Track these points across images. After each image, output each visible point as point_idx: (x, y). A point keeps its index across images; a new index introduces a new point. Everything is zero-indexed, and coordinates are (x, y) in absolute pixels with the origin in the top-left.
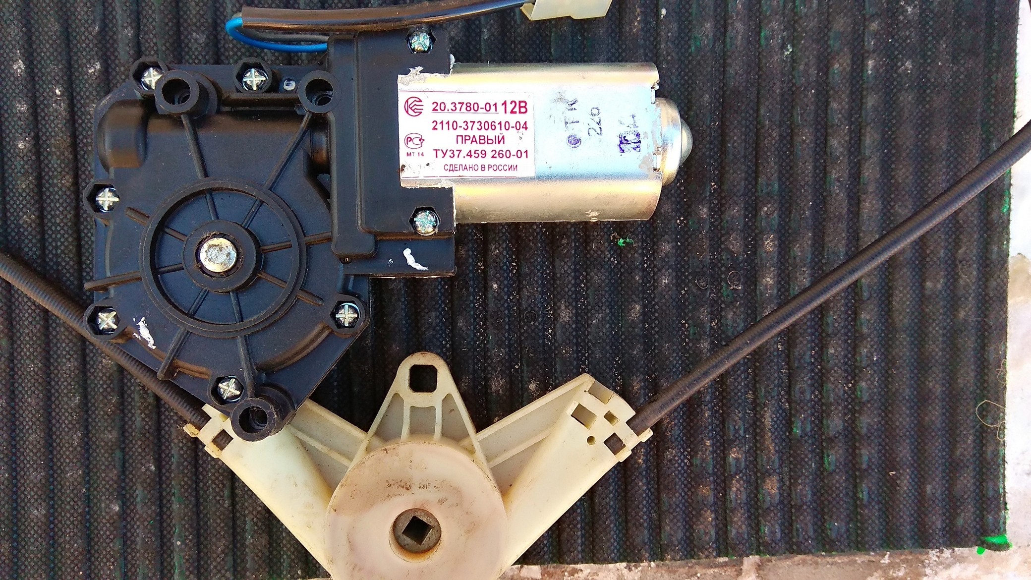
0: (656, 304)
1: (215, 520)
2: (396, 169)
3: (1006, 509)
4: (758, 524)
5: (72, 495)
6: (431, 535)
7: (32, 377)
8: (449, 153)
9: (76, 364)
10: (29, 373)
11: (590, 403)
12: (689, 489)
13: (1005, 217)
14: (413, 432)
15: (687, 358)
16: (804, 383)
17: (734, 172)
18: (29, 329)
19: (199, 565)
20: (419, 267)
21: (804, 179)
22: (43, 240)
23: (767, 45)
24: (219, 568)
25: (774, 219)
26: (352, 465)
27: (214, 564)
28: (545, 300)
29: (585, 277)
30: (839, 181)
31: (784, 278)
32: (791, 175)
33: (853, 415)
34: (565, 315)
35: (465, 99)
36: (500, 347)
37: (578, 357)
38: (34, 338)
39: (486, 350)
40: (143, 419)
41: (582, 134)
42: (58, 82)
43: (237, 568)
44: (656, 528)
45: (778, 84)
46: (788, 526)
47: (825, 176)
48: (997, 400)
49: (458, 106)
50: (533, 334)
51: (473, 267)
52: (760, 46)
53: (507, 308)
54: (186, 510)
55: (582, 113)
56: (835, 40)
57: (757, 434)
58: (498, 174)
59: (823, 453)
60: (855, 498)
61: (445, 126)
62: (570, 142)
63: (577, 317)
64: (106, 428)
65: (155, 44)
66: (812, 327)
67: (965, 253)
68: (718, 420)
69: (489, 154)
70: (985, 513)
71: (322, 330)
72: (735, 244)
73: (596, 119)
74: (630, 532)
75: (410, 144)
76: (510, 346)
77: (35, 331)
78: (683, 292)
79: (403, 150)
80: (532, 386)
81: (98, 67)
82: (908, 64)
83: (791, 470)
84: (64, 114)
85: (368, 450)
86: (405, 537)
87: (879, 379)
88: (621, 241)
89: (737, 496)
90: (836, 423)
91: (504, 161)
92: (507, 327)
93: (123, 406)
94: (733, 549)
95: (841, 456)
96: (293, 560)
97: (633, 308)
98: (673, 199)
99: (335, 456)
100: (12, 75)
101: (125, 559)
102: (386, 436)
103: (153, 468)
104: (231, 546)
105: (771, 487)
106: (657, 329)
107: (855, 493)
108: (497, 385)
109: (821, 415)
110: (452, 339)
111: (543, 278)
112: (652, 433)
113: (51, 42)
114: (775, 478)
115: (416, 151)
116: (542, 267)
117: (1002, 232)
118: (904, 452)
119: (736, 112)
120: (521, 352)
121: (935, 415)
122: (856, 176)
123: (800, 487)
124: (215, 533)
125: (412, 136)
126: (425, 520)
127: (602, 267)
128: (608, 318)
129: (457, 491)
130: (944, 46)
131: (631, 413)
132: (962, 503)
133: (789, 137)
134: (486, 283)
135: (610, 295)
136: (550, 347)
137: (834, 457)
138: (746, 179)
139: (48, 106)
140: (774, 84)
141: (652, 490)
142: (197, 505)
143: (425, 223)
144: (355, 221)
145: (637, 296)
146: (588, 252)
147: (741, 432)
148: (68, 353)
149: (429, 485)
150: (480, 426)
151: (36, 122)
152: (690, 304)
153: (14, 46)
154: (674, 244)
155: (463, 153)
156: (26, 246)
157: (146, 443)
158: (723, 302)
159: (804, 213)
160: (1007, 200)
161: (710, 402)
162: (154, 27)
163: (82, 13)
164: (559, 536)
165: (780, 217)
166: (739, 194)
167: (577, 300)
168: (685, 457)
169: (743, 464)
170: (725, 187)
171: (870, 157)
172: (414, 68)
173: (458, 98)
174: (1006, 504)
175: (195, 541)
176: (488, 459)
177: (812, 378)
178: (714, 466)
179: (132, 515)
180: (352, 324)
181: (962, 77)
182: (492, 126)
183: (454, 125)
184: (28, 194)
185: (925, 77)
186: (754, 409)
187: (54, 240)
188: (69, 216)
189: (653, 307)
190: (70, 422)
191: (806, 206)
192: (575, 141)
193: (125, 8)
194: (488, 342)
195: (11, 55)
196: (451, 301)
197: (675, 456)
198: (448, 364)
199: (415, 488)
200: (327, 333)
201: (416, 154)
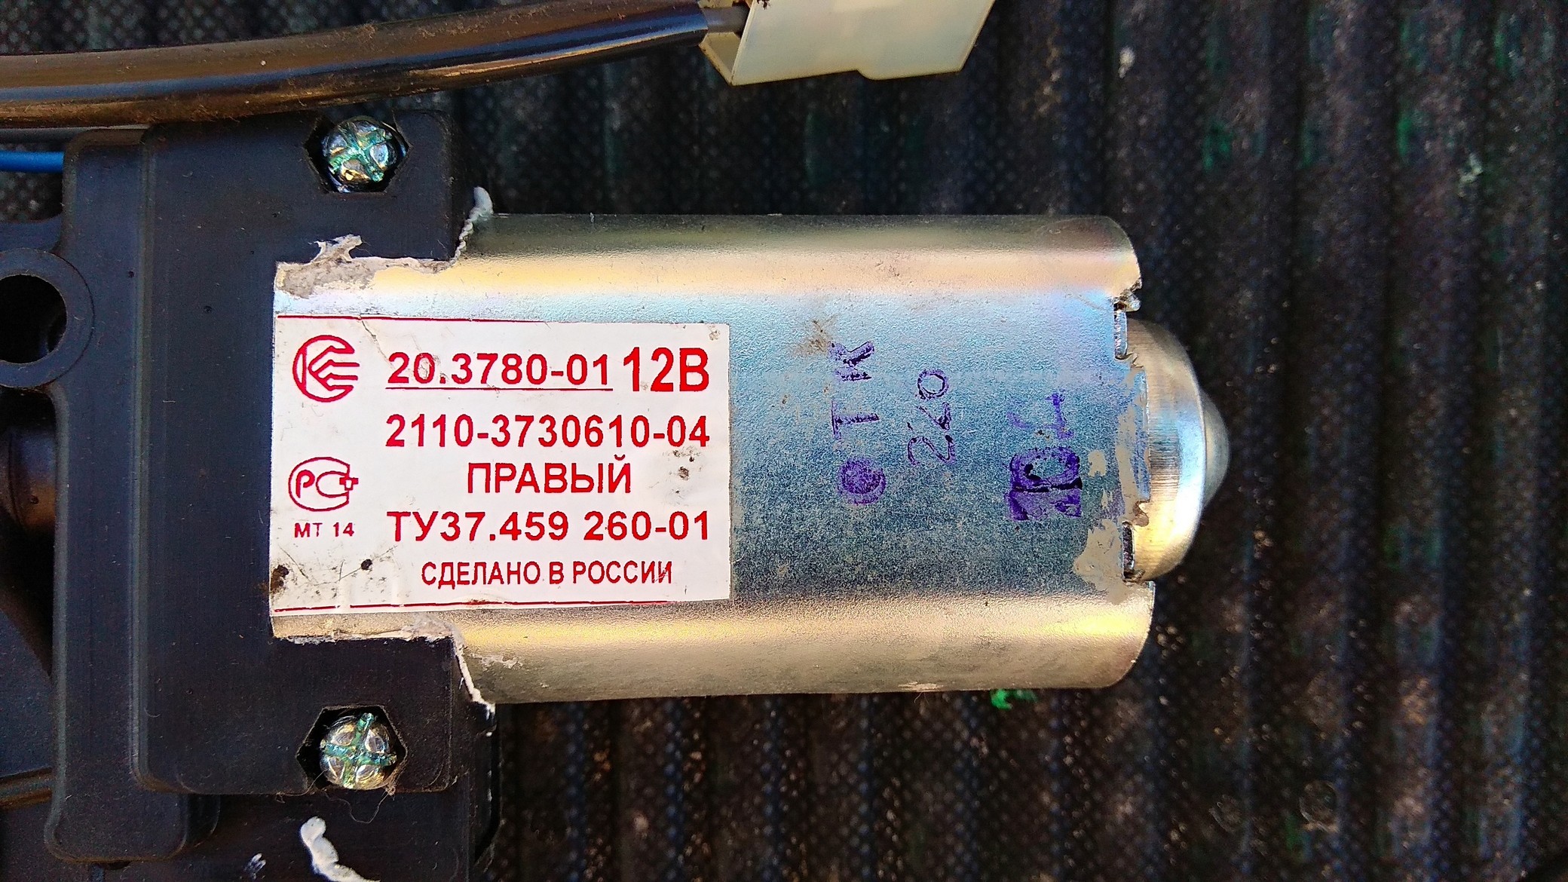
2: (257, 578)
8: (441, 525)
17: (1323, 505)
20: (348, 878)
21: (1510, 527)
23: (1413, 156)
25: (1429, 637)
31: (1454, 794)
32: (1479, 514)
35: (503, 340)
45: (1444, 262)
49: (478, 367)
51: (579, 767)
52: (1395, 156)
55: (887, 389)
58: (606, 592)
61: (432, 434)
62: (849, 484)
69: (579, 526)
72: (1320, 702)
73: (935, 408)
75: (309, 496)
78: (1175, 836)
79: (283, 515)
88: (1001, 695)
91: (628, 549)
111: (778, 798)
115: (328, 520)
116: (775, 764)
125: (316, 468)
127: (947, 765)
133: (1472, 409)
134: (615, 811)
135: (968, 845)
138: (1353, 523)
140: (1435, 264)
143: (356, 758)
144: (123, 750)
145: (1045, 848)
154: (1150, 703)
155: (492, 524)
158: (1285, 863)
159: (1510, 619)
166: (1333, 566)
170: (1295, 544)
172: (330, 239)
173: (476, 340)
182: (590, 431)
183: (464, 430)
192: (865, 482)
201: (327, 529)
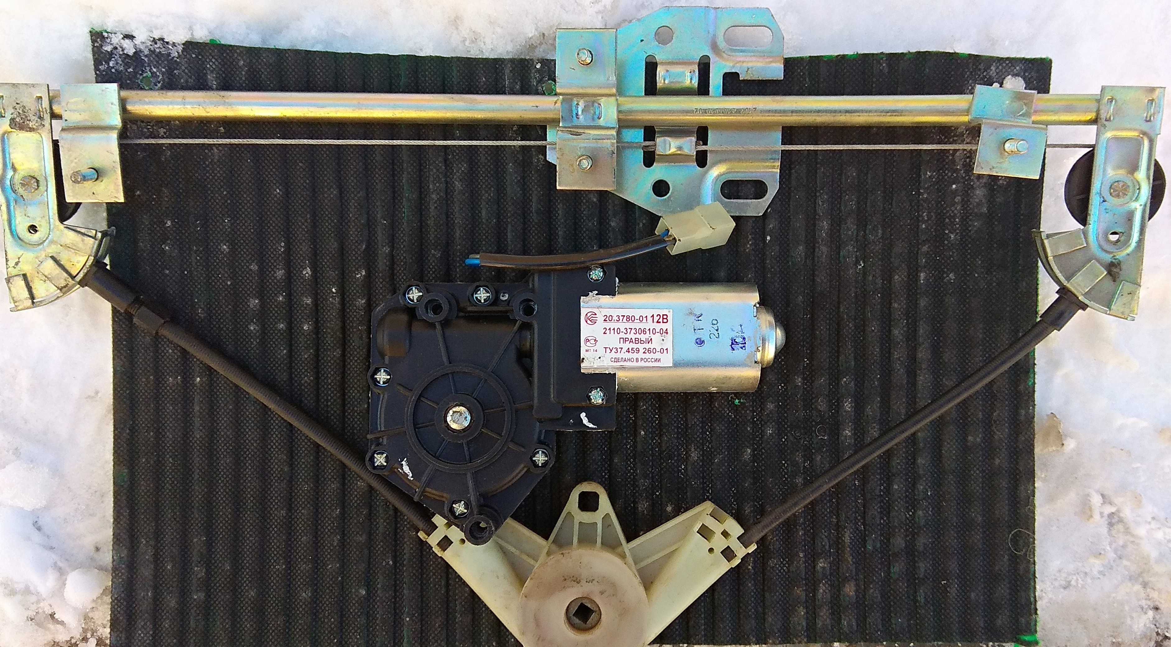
0: (763, 448)
1: (434, 603)
2: (578, 360)
3: (1036, 614)
4: (840, 619)
5: (331, 582)
6: (593, 617)
7: (306, 494)
8: (614, 350)
9: (338, 485)
10: (303, 491)
11: (711, 523)
12: (787, 590)
13: (1031, 389)
14: (580, 541)
15: (787, 490)
16: (874, 510)
17: (821, 352)
18: (305, 460)
19: (422, 637)
20: (591, 425)
21: (873, 358)
22: (318, 395)
23: (844, 262)
24: (436, 638)
25: (851, 387)
26: (537, 565)
27: (433, 635)
28: (679, 444)
29: (710, 427)
30: (900, 360)
31: (860, 430)
32: (864, 355)
33: (913, 536)
34: (694, 455)
35: (626, 313)
36: (645, 478)
37: (703, 487)
38: (309, 466)
39: (635, 480)
40: (385, 527)
41: (705, 338)
42: (334, 283)
43: (449, 640)
44: (761, 618)
45: (853, 289)
46: (862, 620)
47: (890, 357)
48: (1027, 529)
49: (621, 318)
50: (671, 470)
51: (627, 418)
52: (839, 262)
53: (651, 450)
54: (414, 595)
55: (705, 323)
56: (895, 258)
57: (839, 549)
58: (647, 364)
59: (890, 564)
60: (915, 601)
61: (612, 331)
62: (697, 343)
63: (703, 457)
64: (358, 533)
65: (405, 258)
66: (881, 468)
67: (999, 415)
68: (809, 537)
69: (642, 351)
70: (1019, 617)
71: (523, 468)
72: (822, 405)
73: (715, 327)
74: (742, 622)
75: (588, 344)
76: (653, 477)
77: (309, 461)
78: (783, 440)
79: (583, 347)
80: (669, 509)
81: (364, 273)
82: (952, 276)
83: (865, 577)
84: (338, 305)
85: (549, 554)
86: (575, 618)
87: (933, 509)
88: (737, 401)
89: (823, 595)
90: (899, 542)
91: (651, 356)
92: (651, 463)
93: (370, 517)
94: (820, 637)
95: (903, 567)
96: (489, 635)
97: (745, 451)
98: (776, 371)
99: (525, 557)
100: (302, 278)
101: (368, 630)
102: (562, 544)
103: (391, 562)
104: (445, 623)
105: (850, 590)
106: (763, 468)
107: (915, 597)
108: (643, 506)
109: (887, 537)
110: (609, 471)
111: (678, 428)
112: (756, 547)
113: (330, 255)
114: (853, 584)
115: (592, 349)
116: (677, 419)
117: (1027, 400)
118: (953, 566)
119: (822, 309)
120: (661, 482)
121: (977, 538)
122: (912, 358)
123: (872, 591)
124: (434, 612)
125: (589, 338)
126: (589, 606)
127: (723, 420)
128: (726, 459)
129: (613, 585)
130: (980, 262)
131: (741, 531)
132: (1000, 608)
133: (861, 327)
134: (636, 430)
135: (728, 441)
136: (683, 479)
137: (898, 568)
138: (830, 357)
139: (326, 300)
140: (850, 289)
141: (759, 590)
142: (422, 590)
143: (597, 397)
144: (549, 395)
145: (748, 442)
146: (712, 409)
147: (827, 547)
148: (333, 477)
149: (593, 580)
150: (629, 539)
151: (317, 310)
152: (788, 449)
153: (304, 258)
154: (776, 404)
155: (624, 350)
156: (306, 399)
157: (387, 544)
158: (814, 448)
159: (874, 383)
160: (1032, 376)
161: (804, 523)
162: (404, 246)
163: (354, 236)
164: (688, 623)
165: (856, 385)
166: (824, 368)
167: (703, 444)
168: (784, 565)
169: (828, 573)
170: (815, 363)
171: (923, 343)
172: (592, 292)
173: (621, 312)
174: (1036, 609)
175: (419, 618)
176: (636, 564)
177: (881, 507)
178: (806, 573)
179: (374, 598)
180: (545, 464)
181: (994, 284)
182: (644, 331)
183: (619, 331)
184: (309, 362)
185: (965, 284)
186: (837, 530)
187: (325, 395)
188: (338, 378)
189: (761, 451)
190: (332, 528)
191: (876, 380)
192: (700, 342)
193: (384, 232)
194: (637, 474)
195: (302, 264)
196: (610, 443)
197: (776, 564)
198: (606, 491)
199: (583, 582)
200: (525, 469)
201: (592, 350)
